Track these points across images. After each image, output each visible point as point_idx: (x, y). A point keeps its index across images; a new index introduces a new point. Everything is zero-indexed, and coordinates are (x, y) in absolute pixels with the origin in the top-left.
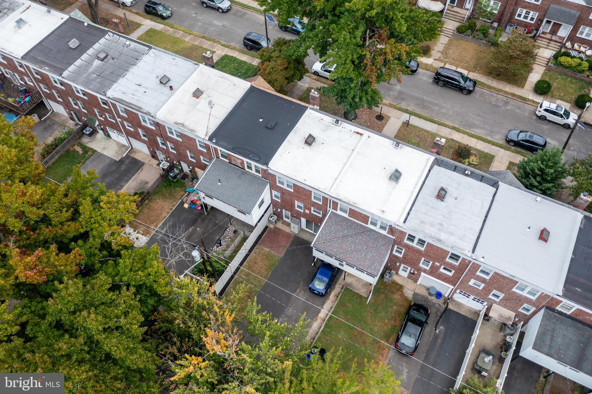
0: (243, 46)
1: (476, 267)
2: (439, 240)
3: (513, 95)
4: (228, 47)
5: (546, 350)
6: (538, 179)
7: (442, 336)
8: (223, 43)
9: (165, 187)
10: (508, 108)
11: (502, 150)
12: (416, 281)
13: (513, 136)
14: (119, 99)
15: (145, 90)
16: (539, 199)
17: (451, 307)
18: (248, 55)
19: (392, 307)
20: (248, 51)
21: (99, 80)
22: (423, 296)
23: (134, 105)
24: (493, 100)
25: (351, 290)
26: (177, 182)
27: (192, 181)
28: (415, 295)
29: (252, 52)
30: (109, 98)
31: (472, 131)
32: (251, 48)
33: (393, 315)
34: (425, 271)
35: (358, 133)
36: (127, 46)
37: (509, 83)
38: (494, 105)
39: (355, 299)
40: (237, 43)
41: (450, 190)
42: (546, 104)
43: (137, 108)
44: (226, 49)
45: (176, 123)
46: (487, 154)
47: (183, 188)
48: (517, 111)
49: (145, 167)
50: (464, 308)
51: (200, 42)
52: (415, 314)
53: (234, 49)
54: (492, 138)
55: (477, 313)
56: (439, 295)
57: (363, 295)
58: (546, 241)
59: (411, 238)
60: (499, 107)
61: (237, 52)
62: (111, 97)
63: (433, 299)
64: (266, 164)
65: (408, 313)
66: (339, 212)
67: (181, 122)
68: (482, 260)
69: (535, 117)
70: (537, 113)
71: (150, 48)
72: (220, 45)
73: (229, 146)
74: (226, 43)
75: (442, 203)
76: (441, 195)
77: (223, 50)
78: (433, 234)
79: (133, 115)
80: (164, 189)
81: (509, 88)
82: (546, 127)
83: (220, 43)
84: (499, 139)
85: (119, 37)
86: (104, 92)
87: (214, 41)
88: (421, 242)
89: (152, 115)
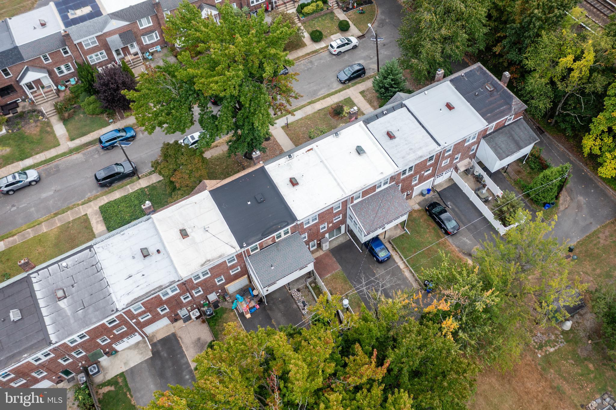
0: (99, 189)
3: (308, 54)
4: (89, 201)
7: (454, 207)
8: (80, 202)
9: (215, 325)
10: (316, 64)
11: (347, 90)
12: (411, 198)
13: (344, 77)
14: (132, 301)
15: (141, 274)
16: (426, 92)
17: (438, 190)
18: (115, 190)
19: (420, 222)
22: (423, 200)
24: (303, 67)
25: (395, 238)
26: (217, 314)
27: (226, 300)
28: (419, 204)
29: (115, 185)
30: (123, 309)
31: (320, 95)
33: (426, 224)
34: (416, 185)
35: (309, 150)
36: (67, 267)
37: (296, 49)
38: (308, 70)
39: (403, 240)
40: (90, 191)
41: (390, 129)
42: (335, 45)
44: (92, 203)
45: (202, 265)
46: (345, 99)
48: (322, 61)
50: (443, 184)
51: (60, 220)
52: (436, 210)
53: (96, 198)
54: (333, 89)
55: (450, 179)
56: (429, 190)
57: (403, 233)
58: (454, 108)
59: (404, 172)
60: (311, 68)
61: (104, 197)
62: (124, 307)
63: (427, 196)
64: (293, 218)
65: (431, 215)
66: (355, 202)
67: (204, 260)
68: (446, 145)
70: (334, 53)
71: (90, 247)
72: (81, 207)
73: (258, 237)
74: (83, 200)
75: (396, 139)
77: (90, 207)
78: (415, 157)
80: (217, 327)
81: (300, 53)
83: (78, 205)
84: (337, 86)
85: (46, 269)
86: (113, 311)
87: (69, 209)
89: (177, 280)
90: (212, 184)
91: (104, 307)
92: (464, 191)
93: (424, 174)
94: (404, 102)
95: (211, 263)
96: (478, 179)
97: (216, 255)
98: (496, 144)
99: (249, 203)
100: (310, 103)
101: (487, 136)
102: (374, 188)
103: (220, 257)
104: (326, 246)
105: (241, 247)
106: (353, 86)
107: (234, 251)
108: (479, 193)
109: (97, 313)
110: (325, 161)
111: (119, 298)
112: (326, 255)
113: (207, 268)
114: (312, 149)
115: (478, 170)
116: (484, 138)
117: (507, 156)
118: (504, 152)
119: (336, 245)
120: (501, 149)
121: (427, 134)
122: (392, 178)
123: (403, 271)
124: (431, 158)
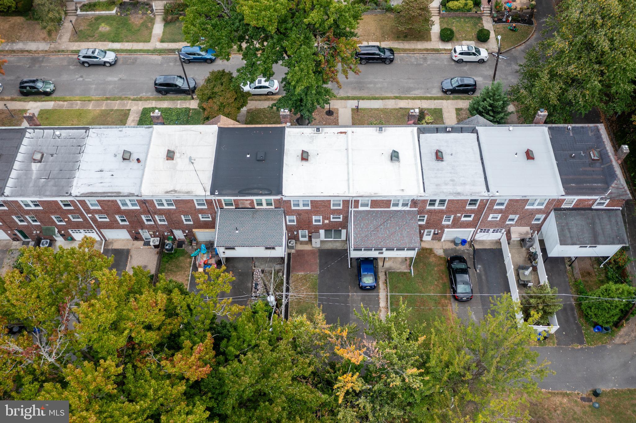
0: (155, 93)
1: (493, 202)
2: (459, 194)
3: (427, 50)
4: (140, 99)
5: (569, 241)
6: (491, 114)
7: (483, 273)
8: (132, 97)
9: (167, 262)
10: (429, 63)
11: (444, 101)
12: (439, 240)
13: (447, 86)
14: (88, 193)
15: (112, 173)
16: (511, 128)
17: (477, 247)
18: (167, 100)
19: (433, 269)
20: (165, 96)
21: (51, 183)
22: (452, 249)
23: (109, 193)
24: (413, 60)
25: (394, 272)
26: (176, 252)
27: (191, 245)
28: (445, 251)
29: (169, 96)
30: (76, 196)
31: (412, 94)
32: (167, 92)
33: (438, 275)
34: (448, 227)
35: (341, 133)
36: (59, 137)
37: (418, 40)
38: (416, 65)
39: (401, 277)
40: (146, 92)
41: (442, 149)
42: (459, 49)
43: (115, 194)
44: (140, 102)
45: (167, 192)
46: (435, 109)
47: (186, 256)
48: (437, 62)
49: (133, 253)
50: (487, 243)
51: (107, 105)
52: (456, 265)
53: (147, 99)
54: (430, 94)
55: (498, 242)
56: (464, 242)
57: (406, 271)
58: (533, 159)
59: (433, 202)
60: (420, 64)
61: (154, 102)
62: (78, 194)
63: (460, 247)
64: (280, 192)
65: (449, 268)
66: (361, 208)
67: (171, 189)
68: (497, 194)
69: (453, 63)
70: (454, 58)
71: (87, 129)
72: (130, 101)
73: (233, 192)
74: (135, 97)
75: (443, 162)
76: (439, 156)
77: (137, 105)
78: (451, 191)
79: (110, 203)
80: (167, 265)
81: (420, 45)
82: (466, 68)
83: (129, 99)
84: (436, 92)
85: (42, 131)
86: (67, 193)
87: (120, 98)
88: (442, 202)
89: (136, 194)
90: (226, 122)
91: (63, 187)
92: (506, 262)
93: (460, 218)
94: (477, 128)
95: (176, 194)
96: (532, 257)
97: (185, 189)
98: (567, 224)
99: (248, 156)
100: (396, 98)
101: (561, 209)
102: (387, 203)
103: (187, 193)
104: (316, 243)
105: (212, 193)
106: (453, 99)
107: (204, 194)
108: (521, 271)
109: (55, 188)
110: (350, 151)
111: (79, 184)
112: (312, 252)
113: (172, 197)
114: (345, 133)
115: (536, 248)
116: (555, 210)
117: (573, 244)
118: (571, 237)
119: (329, 248)
120: (570, 232)
121: (482, 173)
122: (414, 203)
123: (380, 311)
124: (473, 202)
